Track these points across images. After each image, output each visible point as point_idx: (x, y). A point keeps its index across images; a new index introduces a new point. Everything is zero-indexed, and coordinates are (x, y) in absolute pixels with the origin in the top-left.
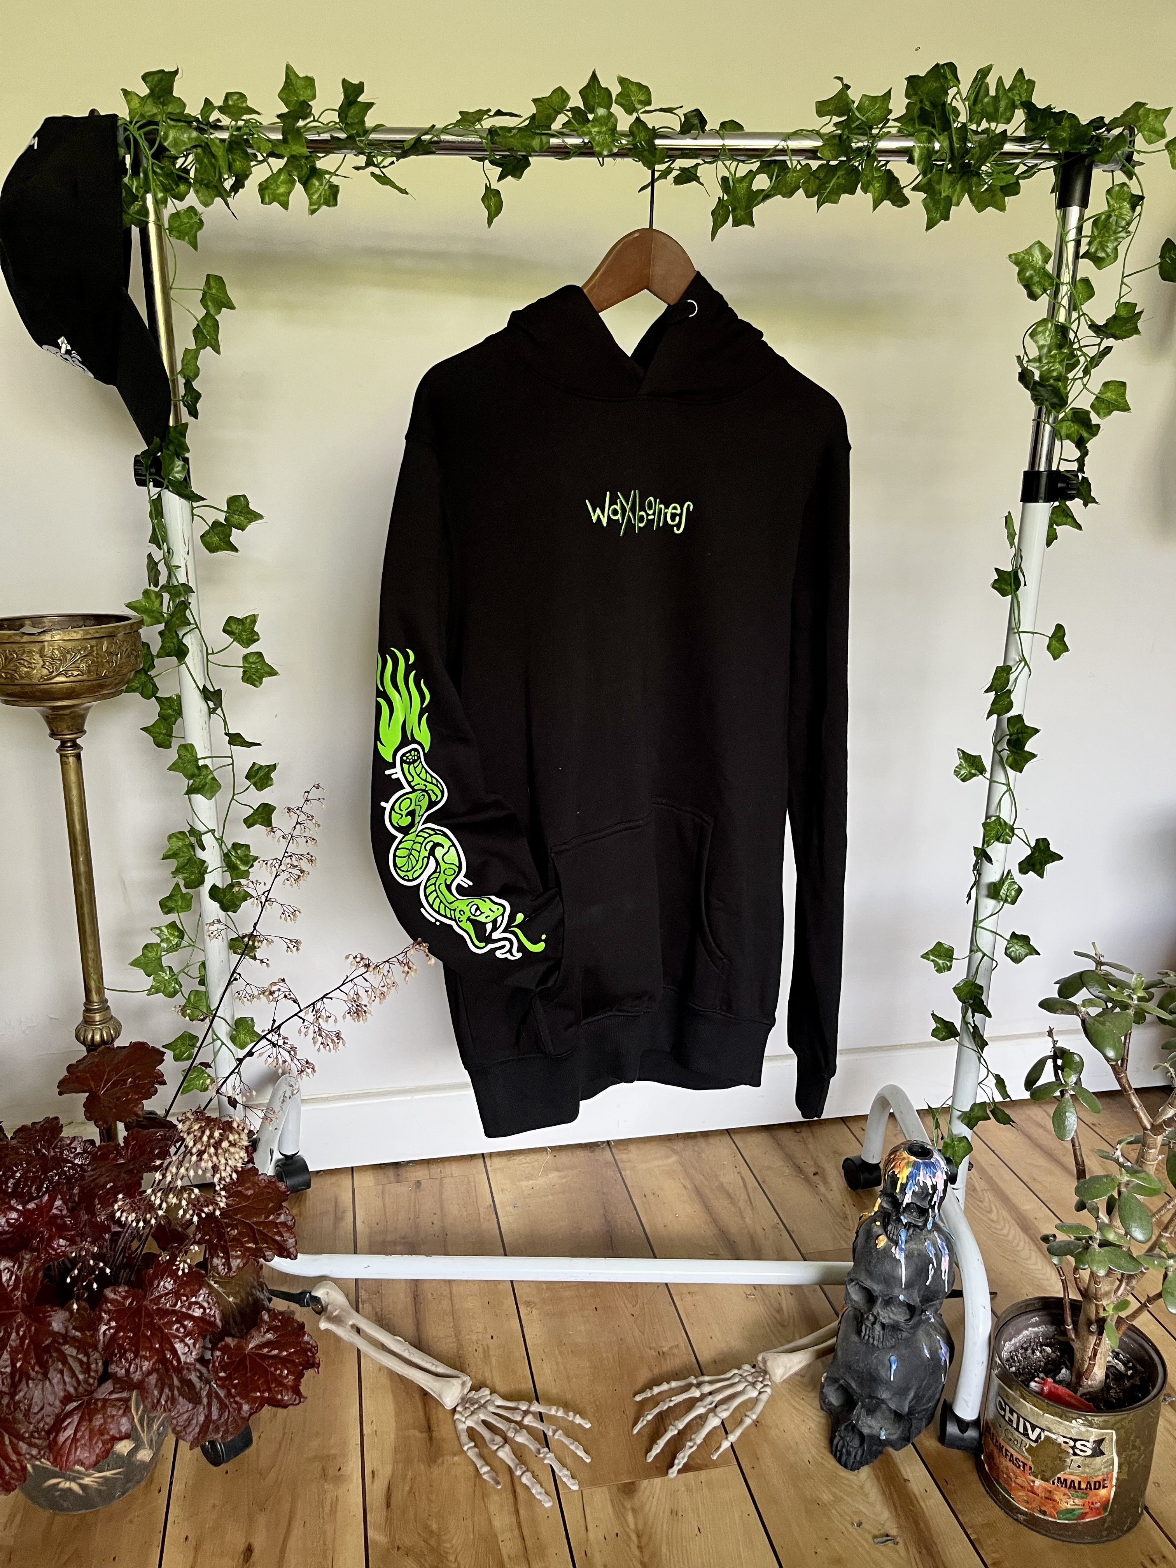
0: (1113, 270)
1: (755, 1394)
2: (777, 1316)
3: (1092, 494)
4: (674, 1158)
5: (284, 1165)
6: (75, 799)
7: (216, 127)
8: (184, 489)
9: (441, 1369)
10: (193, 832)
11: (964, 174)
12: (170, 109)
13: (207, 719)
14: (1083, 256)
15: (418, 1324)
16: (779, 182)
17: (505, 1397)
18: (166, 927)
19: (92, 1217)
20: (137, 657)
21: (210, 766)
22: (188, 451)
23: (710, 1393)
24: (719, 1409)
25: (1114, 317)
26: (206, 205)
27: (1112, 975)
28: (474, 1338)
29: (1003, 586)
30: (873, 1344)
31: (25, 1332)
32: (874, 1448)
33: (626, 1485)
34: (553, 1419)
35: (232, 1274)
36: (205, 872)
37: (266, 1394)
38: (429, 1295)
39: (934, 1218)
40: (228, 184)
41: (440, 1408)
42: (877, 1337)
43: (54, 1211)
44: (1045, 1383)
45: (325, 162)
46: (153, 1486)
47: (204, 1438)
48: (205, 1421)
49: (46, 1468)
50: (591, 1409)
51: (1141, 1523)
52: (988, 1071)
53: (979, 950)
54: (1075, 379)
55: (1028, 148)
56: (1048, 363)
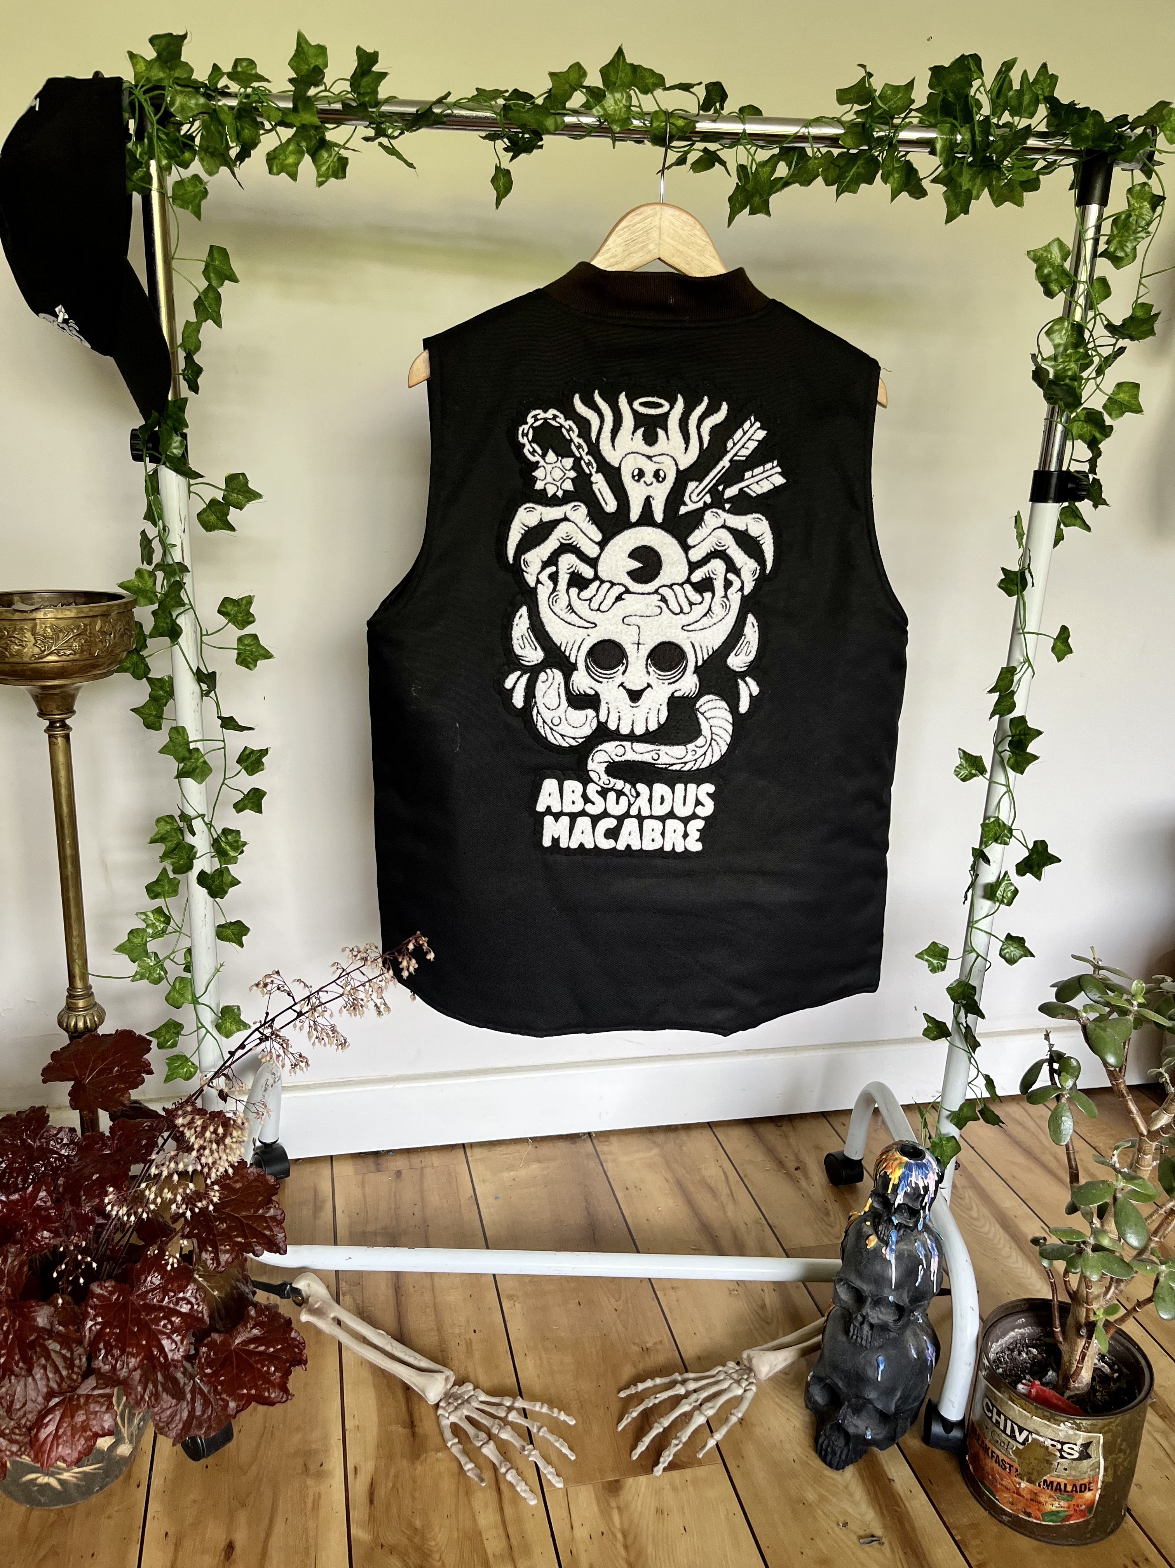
0: (1131, 271)
1: (740, 1392)
2: (761, 1312)
3: (1103, 496)
4: (655, 1151)
5: (263, 1152)
6: (63, 781)
7: (224, 93)
8: (181, 466)
9: (424, 1363)
10: (184, 817)
11: (986, 167)
12: (177, 73)
13: (199, 700)
14: (1101, 255)
15: (400, 1317)
16: (800, 169)
17: (489, 1393)
18: (152, 912)
19: (77, 1208)
20: (130, 637)
21: (201, 750)
22: (187, 426)
23: (695, 1391)
24: (704, 1407)
25: (1132, 318)
26: (211, 174)
27: (1109, 980)
28: (457, 1331)
29: (1009, 586)
30: (861, 1344)
31: (8, 1326)
32: (860, 1447)
33: (610, 1483)
34: (537, 1416)
35: (221, 1269)
36: (194, 857)
37: (253, 1392)
38: (411, 1288)
39: (924, 1218)
40: (233, 153)
41: (423, 1404)
42: (865, 1337)
43: (38, 1202)
44: (1032, 1385)
45: (335, 134)
46: (131, 1481)
47: (186, 1434)
48: (188, 1417)
49: (26, 1464)
50: (574, 1406)
51: (1124, 1525)
52: (978, 1071)
53: (973, 950)
54: (1088, 379)
55: (1049, 143)
56: (1063, 362)
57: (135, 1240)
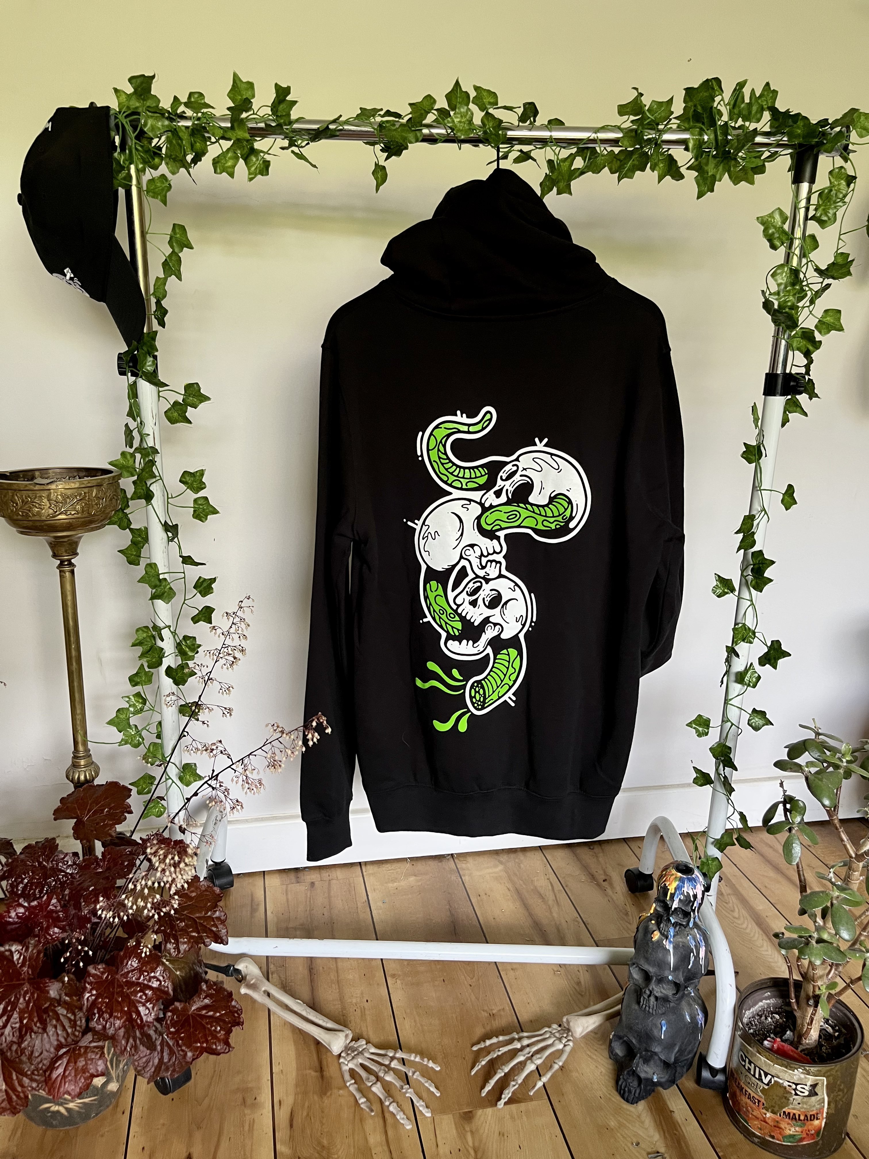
0: (833, 230)
1: (561, 1046)
2: (577, 988)
3: (815, 391)
4: (501, 867)
5: (214, 869)
6: (69, 603)
7: (182, 117)
8: (153, 378)
9: (330, 1025)
10: (155, 627)
11: (725, 158)
12: (149, 103)
13: (166, 545)
14: (811, 219)
15: (313, 990)
16: (592, 162)
17: (377, 1047)
18: (133, 696)
19: (79, 911)
20: (117, 500)
21: (168, 579)
22: (157, 351)
23: (528, 1046)
24: (534, 1058)
25: (833, 263)
26: (173, 173)
27: (828, 743)
28: (354, 1001)
29: (749, 456)
30: (649, 1011)
31: (29, 997)
32: (648, 1088)
33: (465, 1113)
34: (413, 1064)
35: (180, 955)
36: (163, 656)
37: (205, 1045)
38: (321, 968)
39: (694, 918)
40: (189, 158)
41: (329, 1054)
42: (651, 1006)
43: (51, 907)
44: (775, 1042)
45: (261, 144)
46: (118, 1109)
47: (157, 1075)
48: (158, 1063)
49: (42, 1096)
50: (440, 1056)
51: (844, 1145)
52: (735, 809)
53: (728, 720)
54: (803, 307)
55: (772, 140)
56: (784, 296)
57: (121, 933)
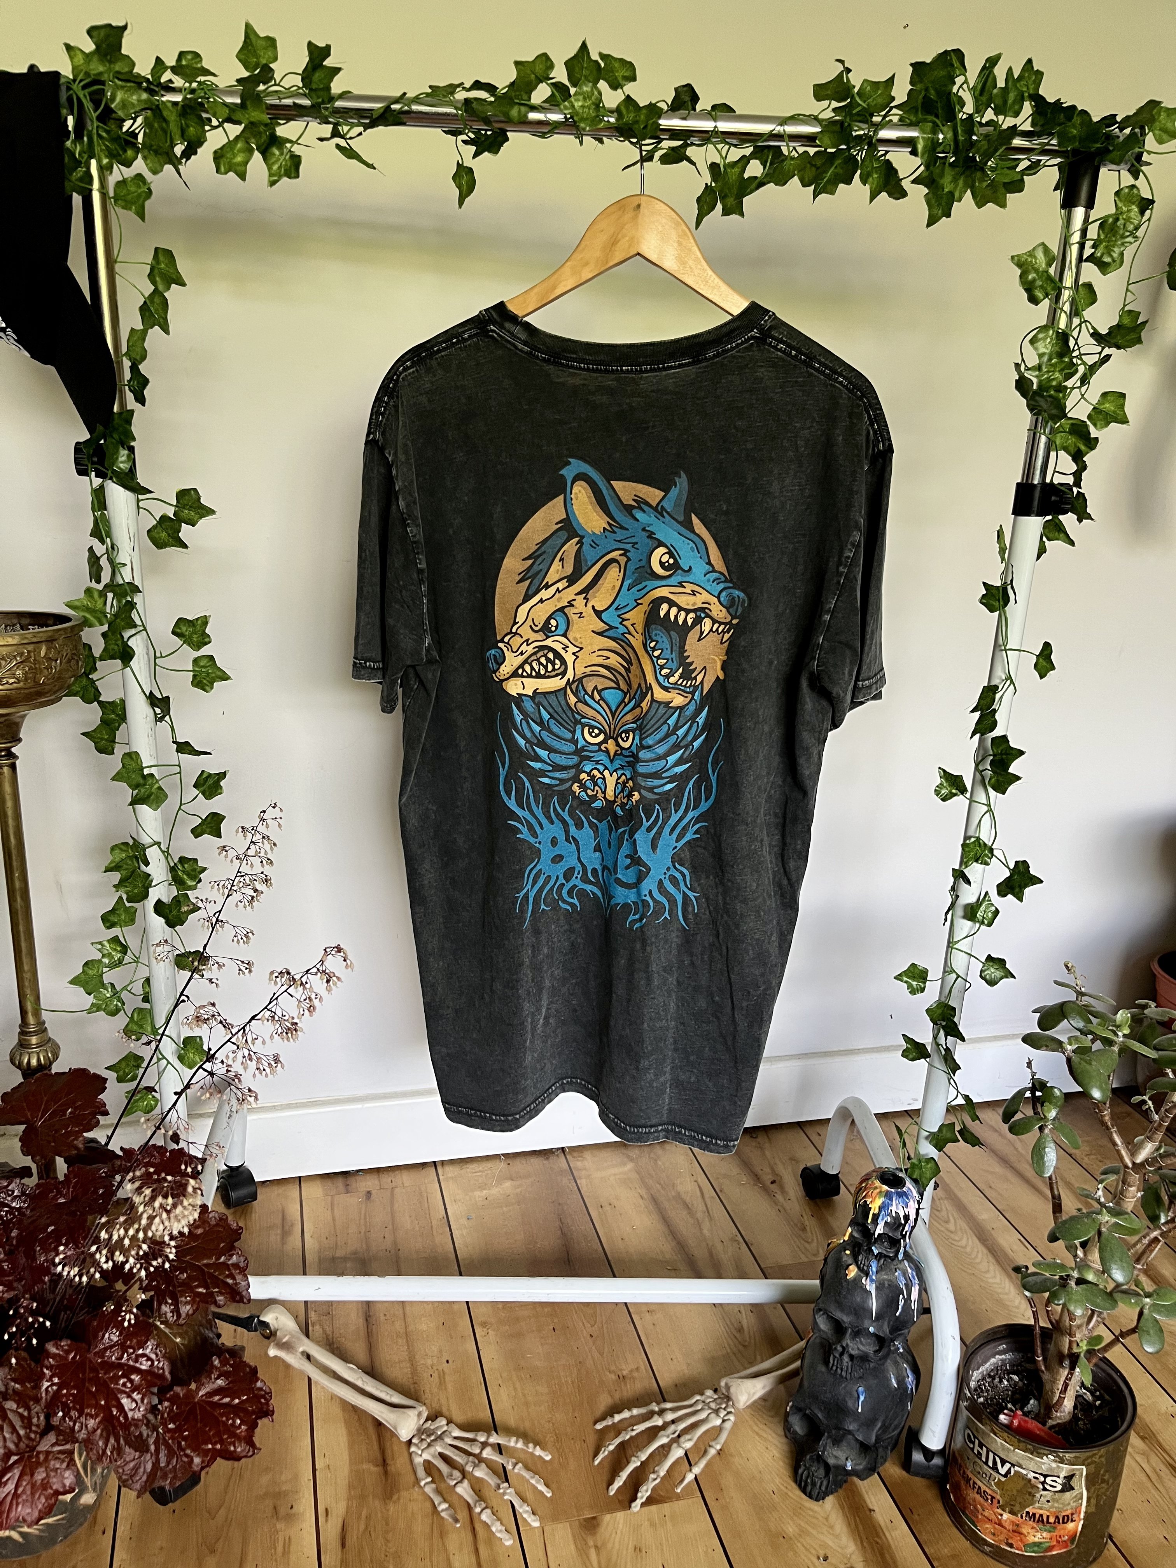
0: (1118, 276)
1: (718, 1422)
2: (738, 1336)
3: (1088, 510)
4: (630, 1166)
5: (229, 1176)
6: (10, 812)
7: (168, 88)
8: (129, 481)
9: (396, 1399)
10: (137, 844)
11: (968, 168)
12: (118, 67)
13: (152, 725)
14: (1087, 260)
15: (371, 1348)
16: (775, 168)
17: (462, 1427)
18: (108, 941)
19: (31, 1260)
20: (78, 660)
21: (156, 775)
22: (134, 439)
23: (673, 1422)
24: (682, 1439)
25: (1118, 326)
26: (155, 172)
27: (1092, 1006)
28: (429, 1362)
29: (991, 601)
32: (840, 1478)
33: (587, 1520)
34: (512, 1452)
35: (181, 1321)
36: (150, 886)
37: (218, 1446)
38: (382, 1317)
40: (179, 149)
41: (394, 1439)
44: (1014, 1415)
45: (286, 130)
46: (97, 1528)
47: (152, 1484)
48: (152, 1469)
50: (550, 1439)
51: (1106, 1551)
52: (958, 1091)
53: (953, 971)
54: (1073, 388)
55: (1036, 143)
56: (1048, 372)
